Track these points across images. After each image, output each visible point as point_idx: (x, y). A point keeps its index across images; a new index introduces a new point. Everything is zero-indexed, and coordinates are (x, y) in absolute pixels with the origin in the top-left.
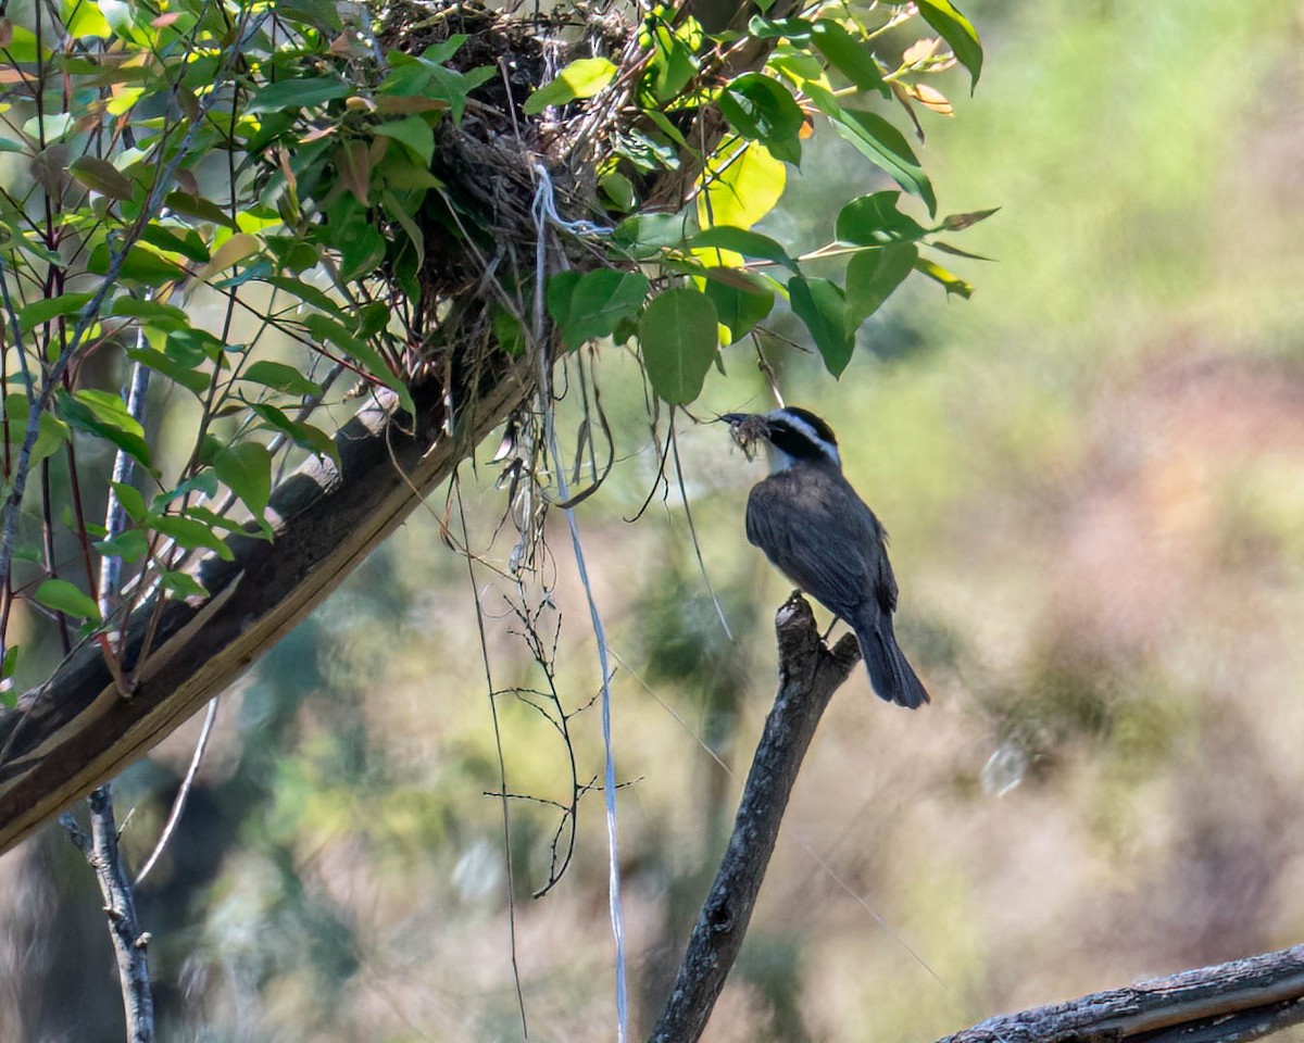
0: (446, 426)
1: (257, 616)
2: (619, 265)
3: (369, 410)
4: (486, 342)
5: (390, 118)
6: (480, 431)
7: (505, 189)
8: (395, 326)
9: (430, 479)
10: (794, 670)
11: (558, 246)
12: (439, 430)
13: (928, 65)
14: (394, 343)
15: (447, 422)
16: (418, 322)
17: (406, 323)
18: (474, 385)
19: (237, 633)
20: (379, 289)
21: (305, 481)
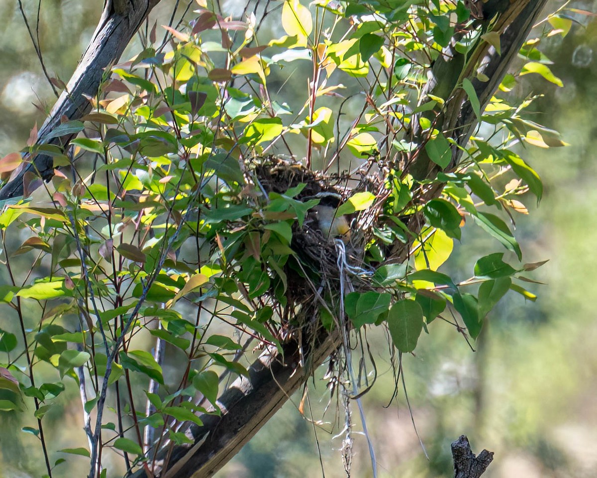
0: (300, 362)
1: (215, 452)
2: (376, 289)
3: (264, 355)
4: (318, 323)
5: (271, 222)
6: (317, 363)
7: (325, 254)
8: (276, 317)
9: (293, 387)
10: (460, 467)
11: (348, 280)
12: (297, 363)
13: (516, 191)
14: (275, 325)
15: (300, 361)
16: (286, 317)
17: (280, 315)
18: (313, 344)
19: (207, 460)
20: (268, 301)
21: (236, 390)
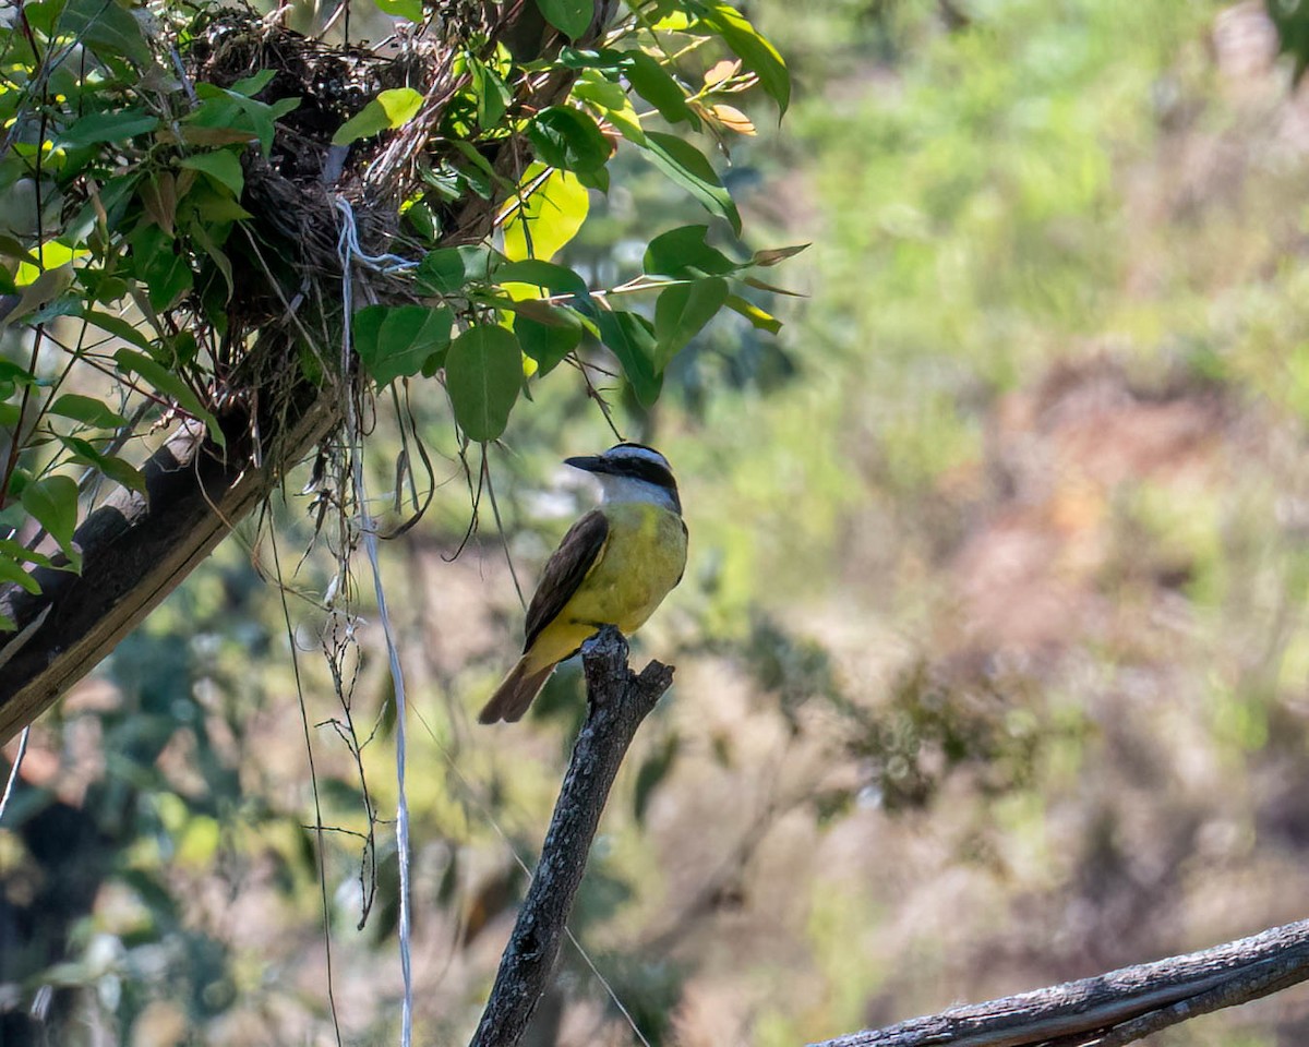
0: (253, 457)
1: (64, 649)
2: (422, 298)
3: (176, 439)
4: (294, 372)
5: (196, 150)
6: (290, 461)
7: (311, 227)
8: (203, 359)
9: (236, 510)
10: (601, 698)
11: (363, 280)
12: (246, 460)
13: (730, 85)
14: (201, 375)
15: (254, 455)
16: (225, 355)
17: (213, 354)
18: (282, 416)
19: (44, 666)
20: (185, 320)
21: (111, 514)
